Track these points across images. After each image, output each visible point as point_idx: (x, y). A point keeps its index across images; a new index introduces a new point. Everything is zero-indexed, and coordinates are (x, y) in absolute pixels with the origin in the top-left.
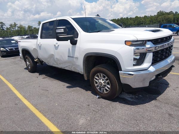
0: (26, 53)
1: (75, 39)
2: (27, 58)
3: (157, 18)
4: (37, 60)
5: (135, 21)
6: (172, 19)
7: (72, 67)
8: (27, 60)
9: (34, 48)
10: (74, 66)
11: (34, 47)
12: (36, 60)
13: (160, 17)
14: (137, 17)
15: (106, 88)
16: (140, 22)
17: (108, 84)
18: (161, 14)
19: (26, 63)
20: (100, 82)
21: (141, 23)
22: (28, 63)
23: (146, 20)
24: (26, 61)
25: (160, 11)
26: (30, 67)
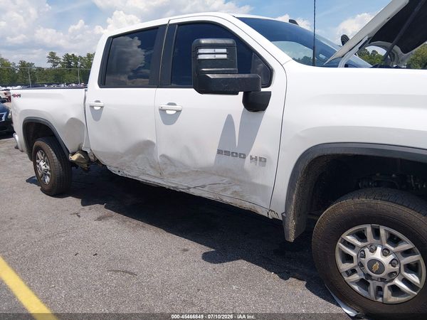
0: (39, 132)
1: (263, 90)
2: (39, 148)
4: (79, 158)
7: (225, 190)
8: (39, 154)
9: (73, 119)
10: (237, 188)
11: (73, 114)
12: (74, 158)
15: (398, 282)
17: (412, 268)
19: (35, 164)
20: (375, 261)
22: (42, 164)
24: (33, 158)
26: (47, 179)
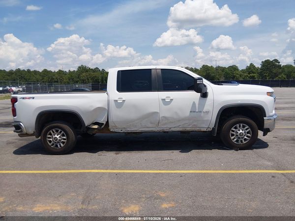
3: (79, 75)
5: (43, 76)
6: (100, 78)
13: (84, 74)
14: (45, 71)
15: (246, 137)
16: (53, 79)
17: (249, 132)
18: (83, 69)
21: (55, 81)
23: (62, 77)
25: (82, 66)
